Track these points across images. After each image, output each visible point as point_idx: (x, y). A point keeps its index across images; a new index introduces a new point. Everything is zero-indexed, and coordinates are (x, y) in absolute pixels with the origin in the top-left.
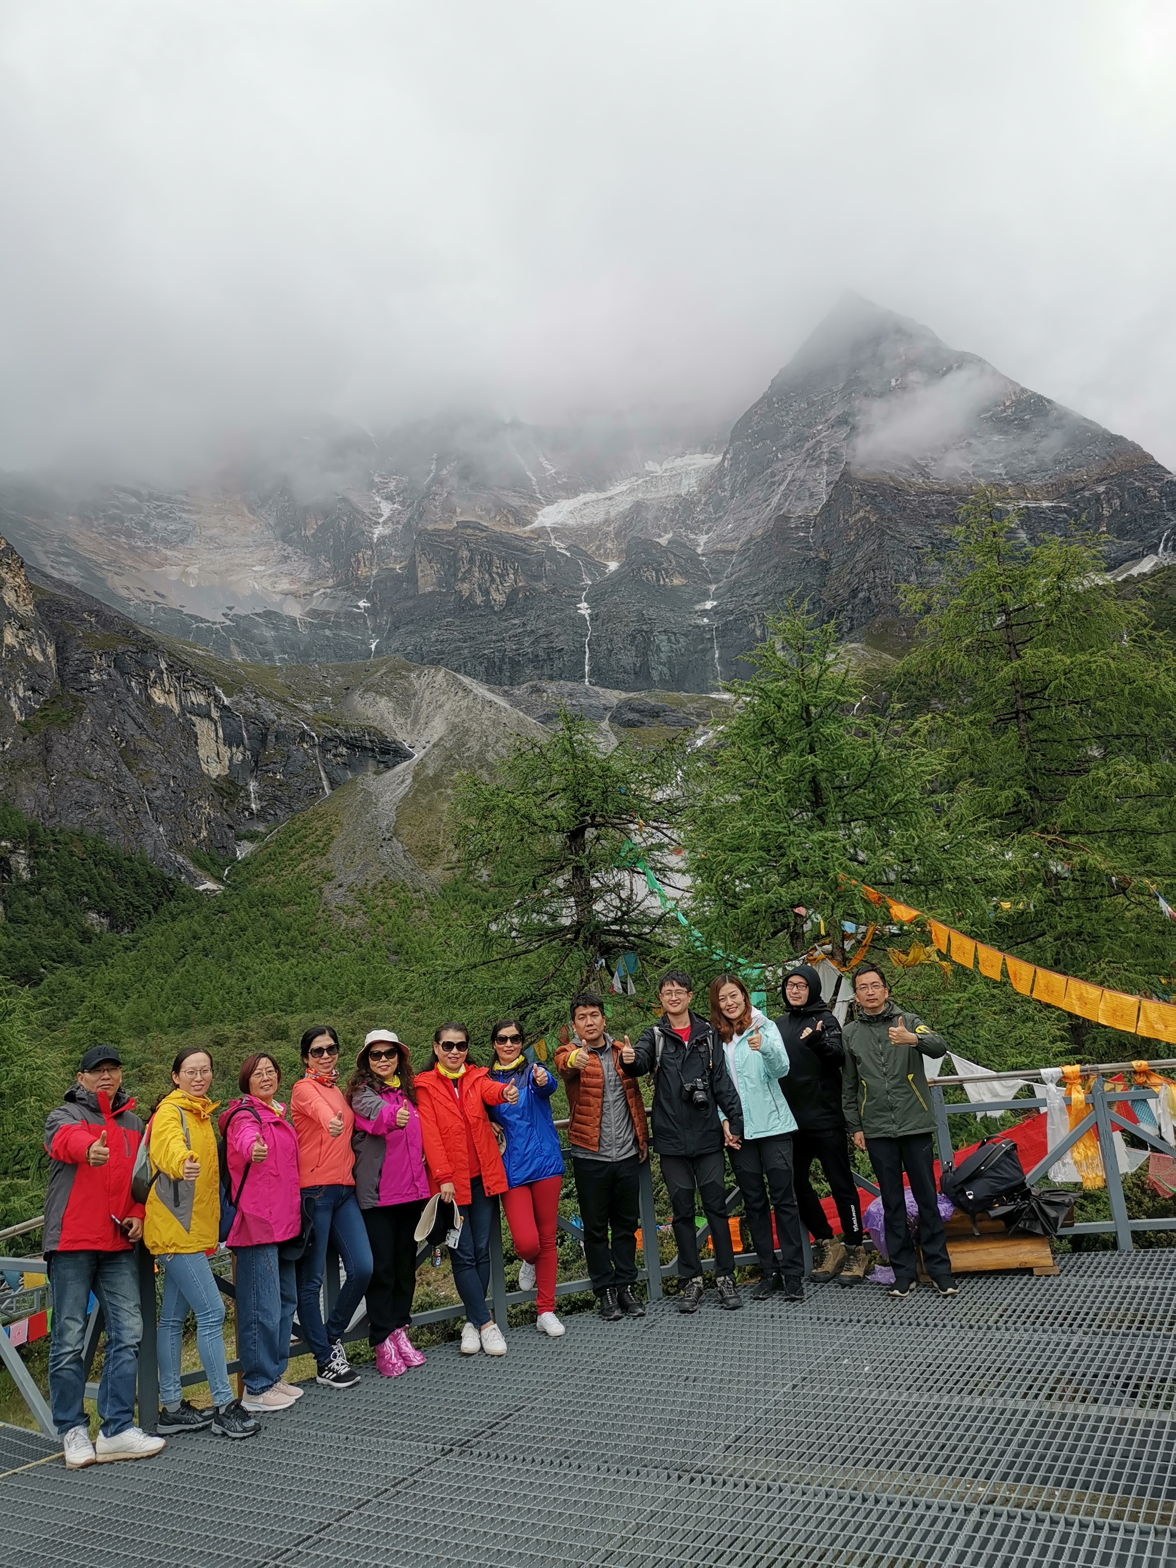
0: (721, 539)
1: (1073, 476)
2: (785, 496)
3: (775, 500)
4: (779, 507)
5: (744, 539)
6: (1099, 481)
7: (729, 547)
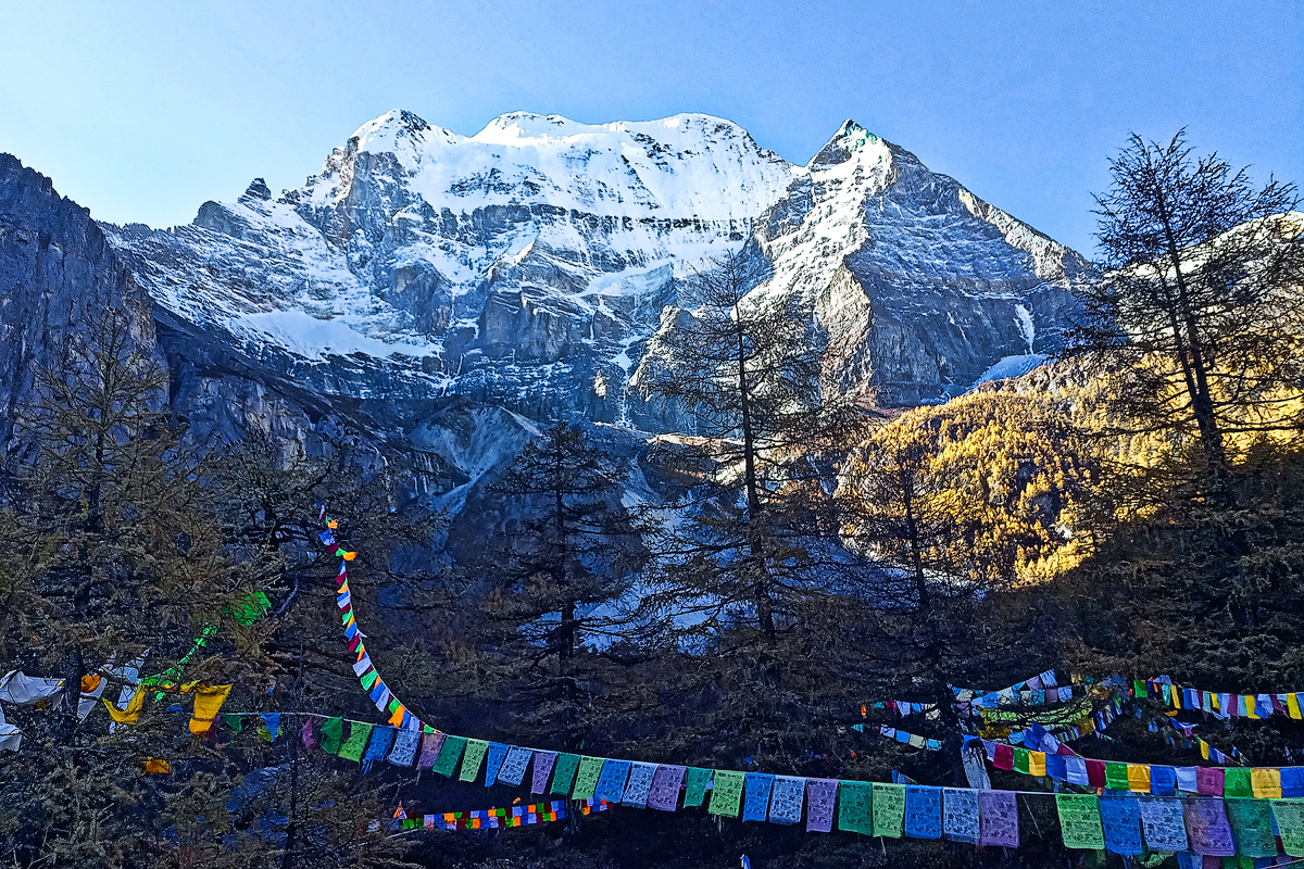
4: (790, 287)
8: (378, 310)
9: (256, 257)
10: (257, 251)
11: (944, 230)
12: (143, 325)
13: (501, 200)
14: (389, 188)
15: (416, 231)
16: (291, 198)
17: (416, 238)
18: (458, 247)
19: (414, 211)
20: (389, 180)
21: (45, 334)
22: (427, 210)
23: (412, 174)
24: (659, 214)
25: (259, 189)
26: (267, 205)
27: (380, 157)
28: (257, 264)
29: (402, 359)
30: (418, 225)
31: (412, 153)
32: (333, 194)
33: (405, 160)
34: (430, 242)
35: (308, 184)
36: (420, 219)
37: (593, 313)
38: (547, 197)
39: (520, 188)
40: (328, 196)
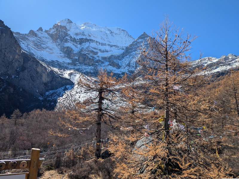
8: (61, 53)
9: (39, 41)
13: (84, 37)
15: (69, 41)
16: (46, 31)
17: (69, 42)
18: (75, 44)
19: (69, 37)
20: (65, 31)
21: (1, 50)
22: (71, 37)
23: (69, 30)
24: (111, 44)
25: (41, 29)
26: (42, 32)
27: (63, 26)
29: (64, 62)
30: (69, 40)
31: (69, 26)
32: (54, 32)
33: (68, 28)
34: (71, 43)
35: (50, 29)
36: (70, 39)
37: (98, 59)
38: (92, 38)
39: (88, 36)
40: (53, 32)
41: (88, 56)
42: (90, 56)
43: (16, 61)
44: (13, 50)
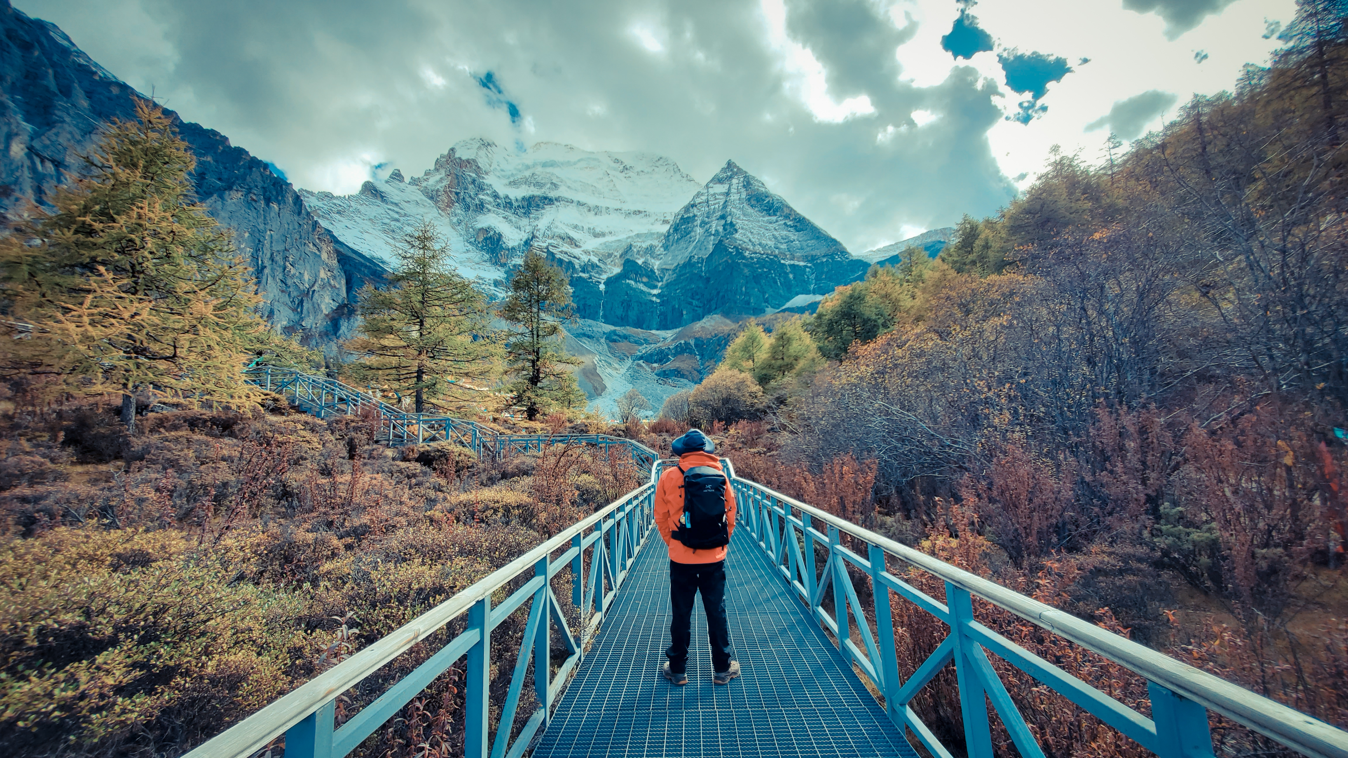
0: (665, 264)
1: (814, 253)
2: (695, 248)
3: (690, 249)
4: (691, 252)
5: (675, 264)
6: (824, 256)
7: (668, 267)
8: (468, 251)
9: (396, 216)
10: (397, 213)
11: (774, 225)
12: (329, 253)
13: (537, 192)
14: (474, 182)
15: (489, 207)
16: (415, 182)
17: (489, 211)
18: (513, 218)
19: (488, 195)
20: (474, 175)
21: (272, 254)
22: (496, 196)
23: (487, 173)
24: (625, 207)
25: (397, 176)
26: (402, 185)
27: (468, 161)
28: (397, 220)
29: (482, 279)
30: (490, 203)
31: (486, 160)
32: (441, 180)
33: (482, 163)
34: (498, 214)
35: (426, 174)
36: (491, 200)
37: (586, 260)
38: (562, 192)
39: (549, 185)
40: (437, 182)
41: (554, 251)
42: (561, 252)
43: (323, 287)
44: (312, 252)
